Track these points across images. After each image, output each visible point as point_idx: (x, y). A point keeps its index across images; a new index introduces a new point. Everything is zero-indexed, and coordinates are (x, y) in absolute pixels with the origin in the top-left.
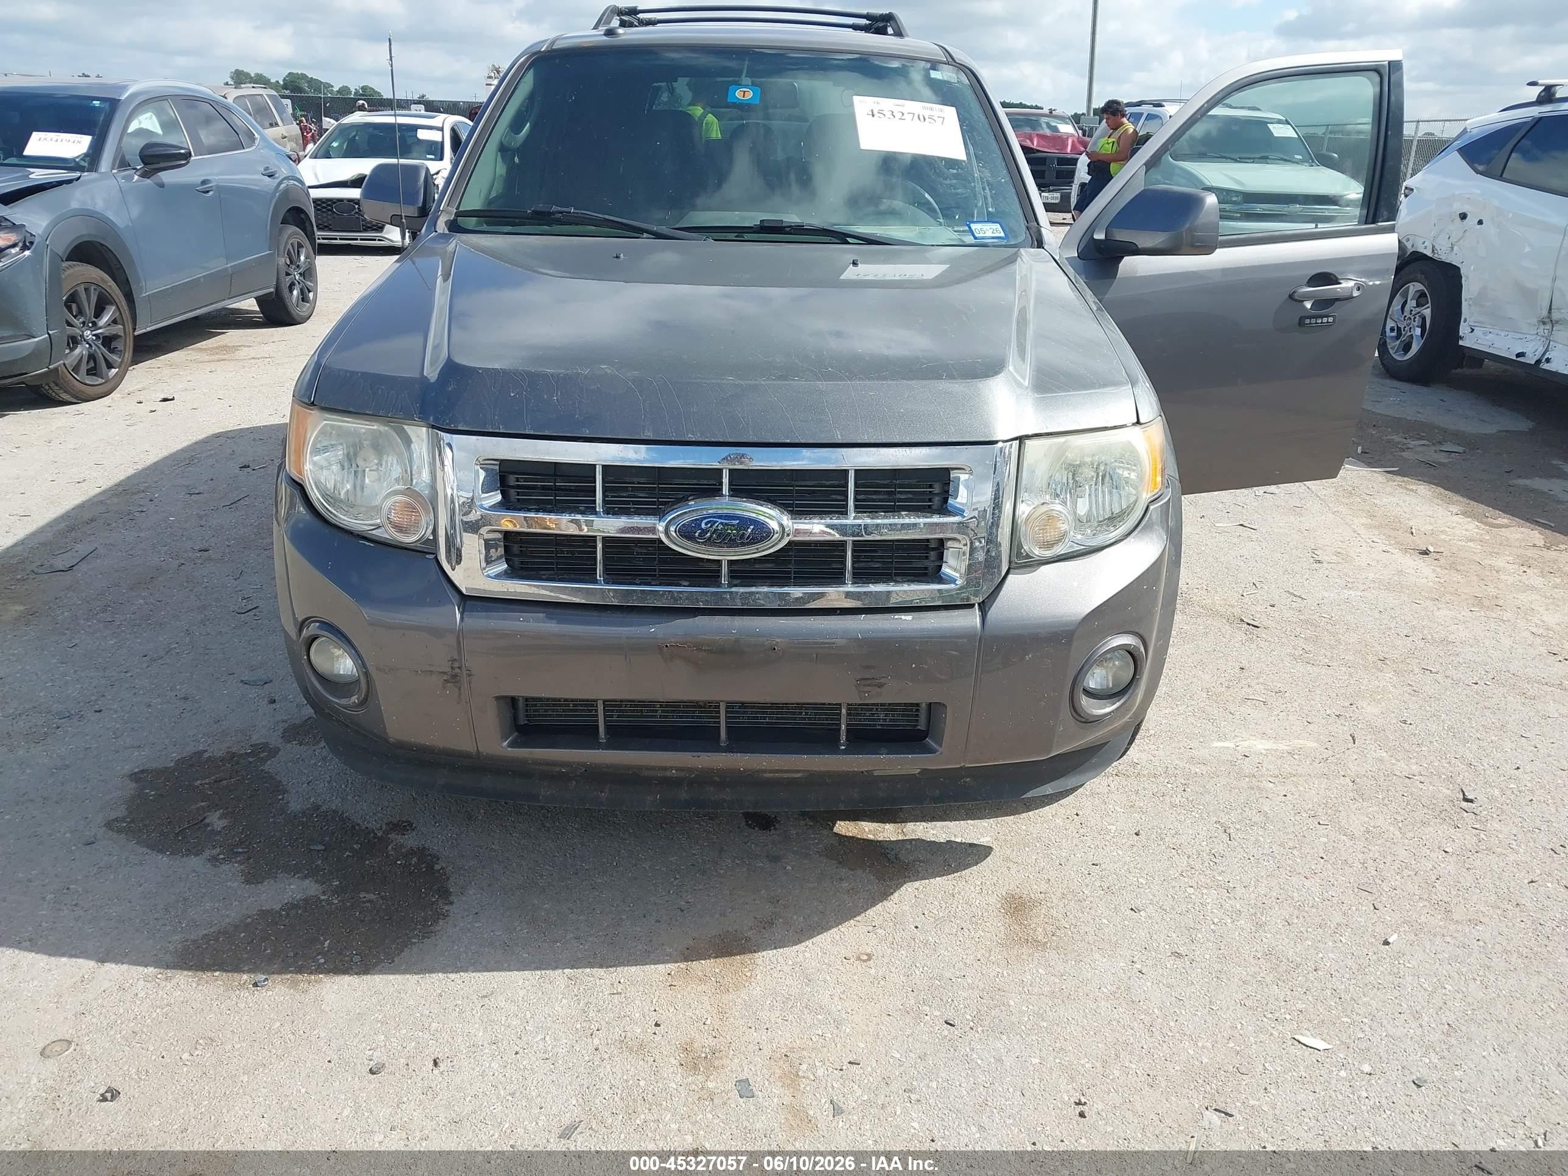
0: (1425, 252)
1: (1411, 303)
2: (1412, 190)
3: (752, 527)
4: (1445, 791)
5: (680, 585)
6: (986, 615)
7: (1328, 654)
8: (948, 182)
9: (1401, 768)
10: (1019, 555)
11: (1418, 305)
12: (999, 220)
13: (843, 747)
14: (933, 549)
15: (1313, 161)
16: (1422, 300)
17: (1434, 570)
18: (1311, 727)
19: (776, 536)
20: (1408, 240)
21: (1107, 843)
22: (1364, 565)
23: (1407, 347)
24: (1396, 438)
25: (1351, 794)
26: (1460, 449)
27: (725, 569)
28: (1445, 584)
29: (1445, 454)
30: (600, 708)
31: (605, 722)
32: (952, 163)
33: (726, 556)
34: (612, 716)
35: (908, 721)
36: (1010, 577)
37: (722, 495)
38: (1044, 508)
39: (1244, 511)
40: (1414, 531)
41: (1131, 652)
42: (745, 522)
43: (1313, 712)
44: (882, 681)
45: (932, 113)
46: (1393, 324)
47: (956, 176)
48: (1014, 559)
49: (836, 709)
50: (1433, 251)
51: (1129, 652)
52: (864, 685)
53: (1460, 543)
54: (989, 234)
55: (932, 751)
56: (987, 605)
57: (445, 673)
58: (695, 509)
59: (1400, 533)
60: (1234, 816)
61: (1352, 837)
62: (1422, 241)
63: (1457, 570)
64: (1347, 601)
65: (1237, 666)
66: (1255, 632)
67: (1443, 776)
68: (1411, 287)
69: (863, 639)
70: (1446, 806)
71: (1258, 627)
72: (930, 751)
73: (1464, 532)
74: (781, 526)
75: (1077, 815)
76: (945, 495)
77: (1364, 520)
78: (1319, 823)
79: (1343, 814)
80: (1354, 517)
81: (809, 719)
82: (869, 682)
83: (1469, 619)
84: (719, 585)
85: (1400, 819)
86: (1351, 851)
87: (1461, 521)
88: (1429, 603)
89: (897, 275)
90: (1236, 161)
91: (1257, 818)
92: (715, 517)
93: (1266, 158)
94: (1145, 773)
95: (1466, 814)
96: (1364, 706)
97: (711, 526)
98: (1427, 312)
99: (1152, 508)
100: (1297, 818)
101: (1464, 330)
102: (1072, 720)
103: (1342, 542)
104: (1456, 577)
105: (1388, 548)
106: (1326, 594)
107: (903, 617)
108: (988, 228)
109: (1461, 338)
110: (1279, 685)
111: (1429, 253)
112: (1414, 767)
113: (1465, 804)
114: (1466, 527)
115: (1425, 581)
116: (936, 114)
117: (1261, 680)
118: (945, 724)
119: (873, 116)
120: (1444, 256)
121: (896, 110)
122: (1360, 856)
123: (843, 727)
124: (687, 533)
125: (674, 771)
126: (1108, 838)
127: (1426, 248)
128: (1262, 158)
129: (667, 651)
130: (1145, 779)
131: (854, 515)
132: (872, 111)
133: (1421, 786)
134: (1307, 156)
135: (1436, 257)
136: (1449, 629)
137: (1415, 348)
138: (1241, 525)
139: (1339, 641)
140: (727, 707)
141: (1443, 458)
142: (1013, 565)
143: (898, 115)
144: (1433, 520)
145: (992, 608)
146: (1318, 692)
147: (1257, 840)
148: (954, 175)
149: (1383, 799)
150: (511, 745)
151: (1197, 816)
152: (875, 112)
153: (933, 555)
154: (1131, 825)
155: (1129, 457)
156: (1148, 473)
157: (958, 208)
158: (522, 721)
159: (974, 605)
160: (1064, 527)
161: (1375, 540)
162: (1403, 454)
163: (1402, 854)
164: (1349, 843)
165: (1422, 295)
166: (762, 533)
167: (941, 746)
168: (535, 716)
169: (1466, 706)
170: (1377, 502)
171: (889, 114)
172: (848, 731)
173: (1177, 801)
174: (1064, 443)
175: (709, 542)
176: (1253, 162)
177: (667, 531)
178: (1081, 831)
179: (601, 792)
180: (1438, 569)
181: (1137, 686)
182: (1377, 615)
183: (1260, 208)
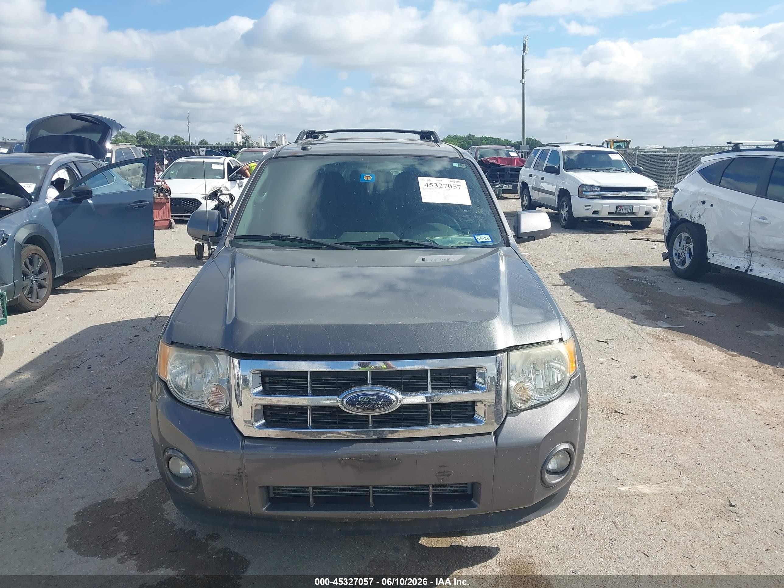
0: (687, 218)
1: (683, 242)
2: (678, 190)
3: (383, 399)
4: (721, 501)
5: (349, 428)
6: (497, 438)
7: (659, 427)
8: (464, 216)
9: (700, 489)
10: (511, 407)
11: (687, 243)
12: (488, 233)
13: (431, 506)
14: (470, 406)
15: (631, 171)
16: (688, 240)
17: (706, 381)
18: (653, 468)
19: (394, 403)
20: (679, 213)
21: (559, 535)
22: (673, 379)
23: (683, 262)
24: (683, 309)
25: (676, 504)
26: (713, 314)
27: (370, 420)
28: (712, 388)
29: (707, 317)
30: (311, 490)
31: (313, 494)
32: (465, 207)
33: (371, 413)
34: (316, 492)
35: (462, 490)
36: (508, 418)
37: (367, 384)
38: (522, 385)
39: (613, 351)
40: (695, 359)
41: (568, 452)
42: (379, 398)
43: (654, 460)
44: (449, 473)
45: (454, 184)
46: (676, 252)
47: (467, 213)
48: (509, 409)
49: (427, 487)
50: (691, 218)
51: (567, 452)
52: (440, 476)
53: (717, 365)
54: (484, 240)
55: (475, 506)
56: (498, 433)
57: (235, 475)
58: (355, 391)
59: (688, 360)
60: (620, 518)
61: (678, 528)
62: (685, 213)
63: (717, 380)
64: (666, 398)
65: (615, 435)
66: (623, 417)
67: (720, 493)
68: (683, 235)
69: (439, 452)
70: (723, 510)
71: (624, 414)
72: (474, 506)
73: (719, 360)
74: (396, 397)
75: (544, 520)
76: (474, 380)
77: (670, 354)
78: (662, 521)
79: (673, 515)
80: (666, 352)
81: (413, 490)
82: (442, 474)
83: (725, 407)
84: (368, 428)
85: (700, 517)
86: (678, 535)
87: (717, 353)
88: (705, 398)
89: (441, 259)
90: (595, 171)
91: (631, 519)
92: (365, 395)
93: (609, 170)
94: (575, 496)
95: (732, 513)
96: (679, 456)
97: (363, 400)
98: (691, 246)
99: (572, 380)
100: (650, 518)
101: (709, 255)
102: (542, 487)
103: (661, 366)
104: (717, 384)
105: (683, 369)
106: (655, 395)
107: (458, 440)
108: (483, 237)
109: (709, 259)
110: (636, 445)
111: (689, 219)
112: (705, 488)
113: (731, 508)
114: (720, 356)
115: (702, 387)
116: (456, 184)
117: (627, 443)
118: (481, 492)
119: (428, 186)
120: (696, 220)
121: (438, 183)
122: (683, 538)
123: (431, 496)
124: (351, 403)
125: (347, 520)
126: (559, 532)
127: (687, 217)
128: (607, 170)
129: (344, 462)
130: (575, 499)
131: (431, 391)
132: (427, 184)
133: (709, 499)
134: (629, 169)
135: (692, 221)
136: (716, 412)
137: (688, 262)
138: (612, 359)
139: (663, 420)
140: (373, 488)
141: (706, 320)
142: (509, 412)
143: (439, 186)
144: (703, 353)
145: (500, 435)
146: (656, 449)
147: (632, 531)
148: (466, 212)
149: (692, 507)
150: (267, 509)
151: (602, 518)
152: (428, 185)
153: (470, 409)
154: (570, 525)
155: (559, 358)
156: (569, 365)
157: (469, 228)
158: (272, 495)
159: (491, 433)
160: (531, 393)
161: (677, 365)
162: (686, 318)
163: (703, 537)
164: (677, 531)
165: (688, 238)
166: (388, 402)
167: (479, 503)
168: (278, 493)
169: (728, 454)
170: (676, 344)
171: (434, 185)
172: (433, 495)
173: (591, 511)
174: (529, 352)
175: (363, 408)
176: (603, 172)
177: (342, 401)
178: (546, 529)
179: (311, 527)
180: (708, 380)
181: (572, 467)
182: (681, 406)
183: (608, 194)
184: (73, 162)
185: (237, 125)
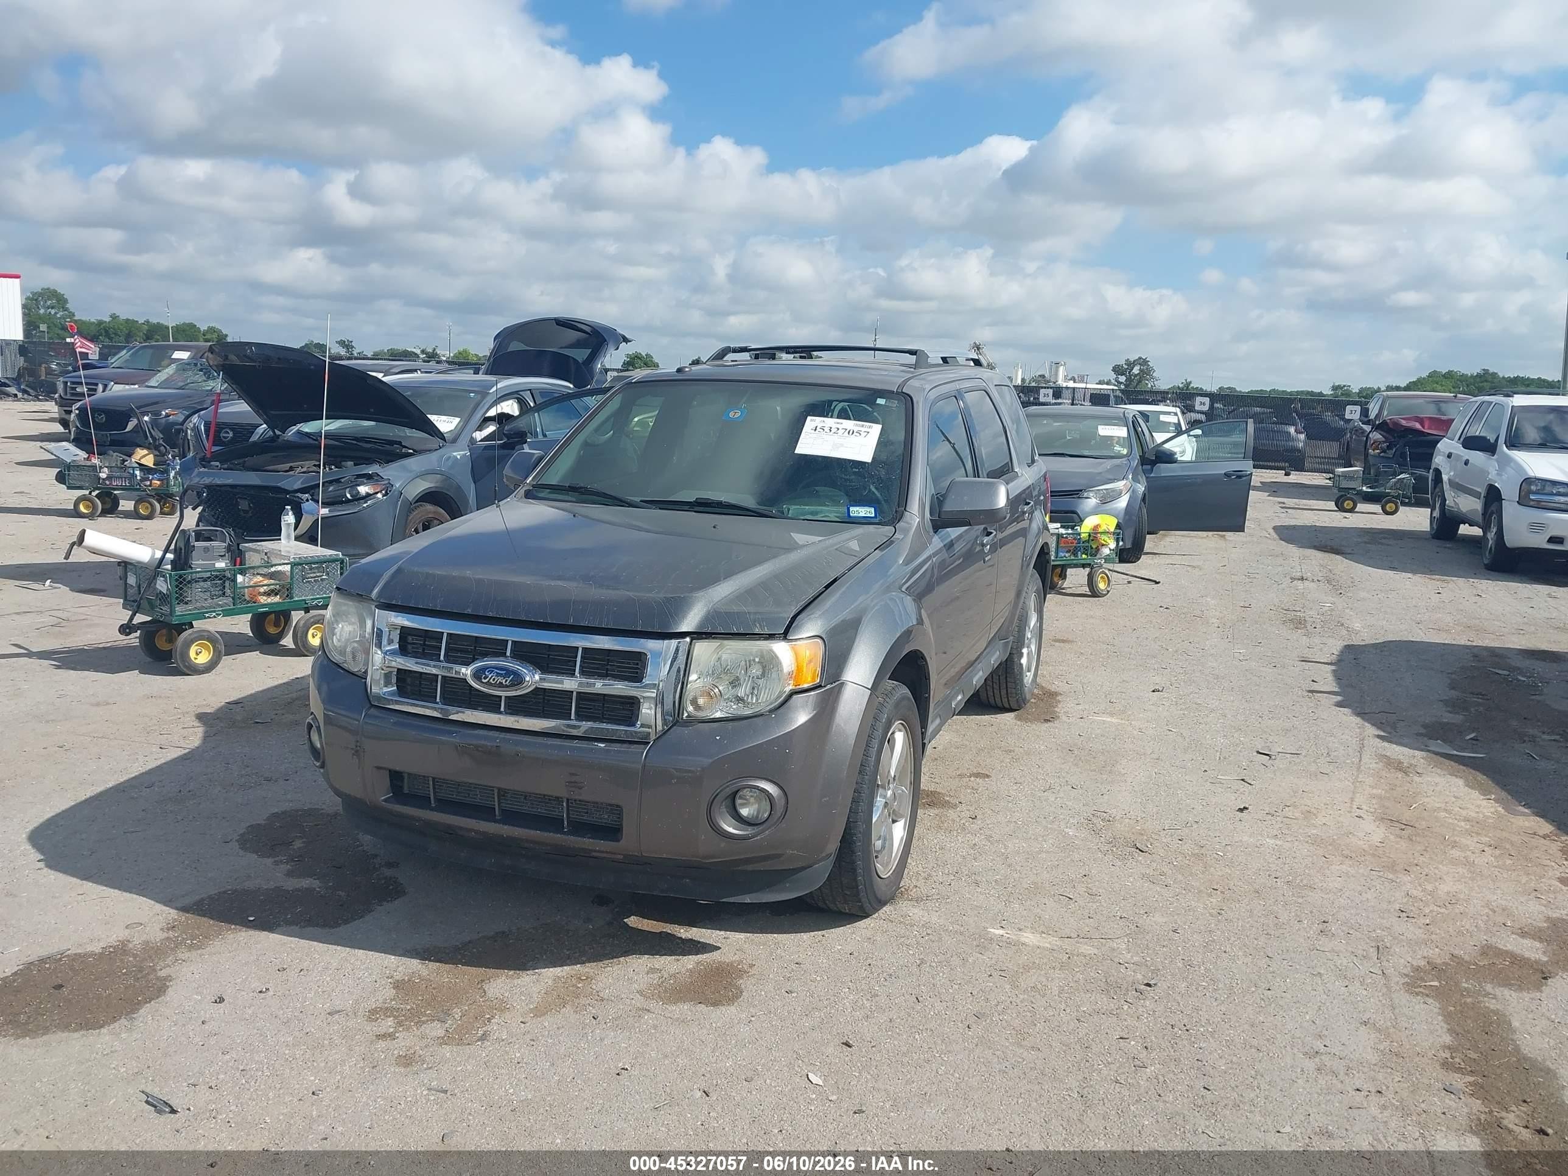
3: (512, 676)
4: (1139, 976)
5: (477, 710)
9: (1126, 957)
10: (683, 714)
13: (564, 830)
17: (1386, 837)
19: (528, 684)
21: (822, 954)
22: (1320, 823)
25: (1055, 964)
27: (503, 702)
28: (1381, 848)
30: (430, 781)
31: (435, 794)
33: (505, 693)
37: (505, 656)
39: (1262, 770)
40: (1415, 805)
41: (766, 794)
43: (1104, 912)
44: (581, 786)
45: (860, 429)
48: (681, 716)
49: (560, 801)
53: (1451, 821)
54: (862, 514)
57: (353, 749)
59: (1399, 805)
61: (1015, 987)
63: (1411, 839)
65: (1085, 873)
66: (1136, 855)
67: (1153, 968)
71: (1143, 852)
73: (1472, 814)
74: (530, 677)
75: (824, 936)
80: (1372, 787)
82: (573, 785)
83: (1358, 875)
84: (501, 712)
86: (1002, 994)
87: (1485, 805)
88: (1338, 858)
95: (1134, 992)
99: (796, 696)
104: (1402, 845)
105: (1365, 815)
106: (1247, 839)
107: (599, 745)
108: (863, 510)
110: (1102, 891)
112: (1136, 958)
113: (1142, 987)
114: (1483, 810)
116: (864, 429)
117: (1090, 885)
119: (818, 430)
121: (834, 426)
122: (1004, 998)
123: (565, 814)
124: (478, 675)
125: (473, 833)
126: (828, 952)
129: (461, 750)
131: (578, 675)
132: (819, 427)
133: (1123, 970)
136: (1328, 879)
138: (1242, 779)
139: (1205, 871)
140: (498, 792)
142: (680, 720)
143: (834, 430)
144: (1454, 800)
148: (853, 471)
150: (387, 801)
159: (648, 743)
161: (1363, 807)
162: (1517, 745)
164: (1007, 990)
166: (518, 681)
167: (622, 836)
170: (1418, 779)
171: (827, 429)
172: (570, 820)
175: (489, 683)
178: (814, 945)
180: (1392, 837)
182: (1271, 860)
184: (530, 390)
185: (975, 343)
